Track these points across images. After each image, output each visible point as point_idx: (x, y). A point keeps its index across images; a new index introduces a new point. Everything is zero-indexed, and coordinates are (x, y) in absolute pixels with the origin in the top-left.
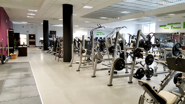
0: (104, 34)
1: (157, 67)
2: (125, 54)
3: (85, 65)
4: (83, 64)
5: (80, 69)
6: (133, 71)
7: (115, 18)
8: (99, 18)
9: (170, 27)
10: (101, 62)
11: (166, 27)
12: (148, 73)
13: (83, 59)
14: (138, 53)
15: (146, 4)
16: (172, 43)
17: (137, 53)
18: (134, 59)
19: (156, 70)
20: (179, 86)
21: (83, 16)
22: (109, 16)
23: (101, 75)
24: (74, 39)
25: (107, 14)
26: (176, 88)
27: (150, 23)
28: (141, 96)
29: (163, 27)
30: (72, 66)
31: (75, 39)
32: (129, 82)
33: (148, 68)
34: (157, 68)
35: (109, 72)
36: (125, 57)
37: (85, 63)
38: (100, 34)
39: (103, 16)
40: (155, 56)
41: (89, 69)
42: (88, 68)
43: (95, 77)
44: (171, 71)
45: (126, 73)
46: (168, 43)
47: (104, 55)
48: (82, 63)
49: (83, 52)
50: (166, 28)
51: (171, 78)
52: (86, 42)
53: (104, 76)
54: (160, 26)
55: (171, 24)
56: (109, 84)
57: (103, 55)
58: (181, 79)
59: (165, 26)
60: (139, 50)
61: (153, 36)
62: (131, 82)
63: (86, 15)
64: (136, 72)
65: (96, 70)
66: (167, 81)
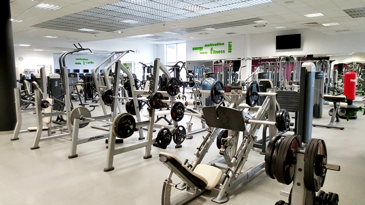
0: (92, 63)
1: (191, 122)
2: (136, 104)
3: (50, 133)
4: (47, 132)
5: (40, 144)
6: (151, 136)
7: (112, 31)
8: (76, 31)
9: (208, 50)
10: (88, 123)
11: (203, 51)
12: (178, 135)
13: (46, 120)
14: (158, 101)
15: (167, 9)
16: (213, 79)
17: (156, 102)
18: (151, 112)
19: (190, 127)
20: (224, 153)
21: (39, 25)
22: (99, 26)
23: (90, 152)
24: (21, 75)
25: (94, 22)
26: (220, 157)
27: (177, 44)
28: (166, 182)
29: (198, 51)
30: (18, 139)
31: (23, 74)
32: (146, 156)
33: (177, 126)
34: (192, 124)
35: (107, 142)
36: (137, 110)
37: (50, 128)
38: (82, 63)
39: (84, 27)
40: (186, 104)
41: (62, 142)
42: (60, 139)
43: (76, 156)
44: (210, 129)
45: (140, 139)
46: (207, 79)
47: (94, 106)
48: (44, 130)
49: (44, 105)
50: (203, 53)
51: (212, 141)
52: (51, 81)
53: (97, 151)
54: (194, 49)
55: (211, 45)
56: (107, 168)
57: (93, 108)
58: (226, 141)
59: (201, 48)
60: (159, 95)
61: (182, 67)
62: (148, 157)
63: (45, 23)
64: (156, 137)
65: (77, 142)
66: (205, 147)
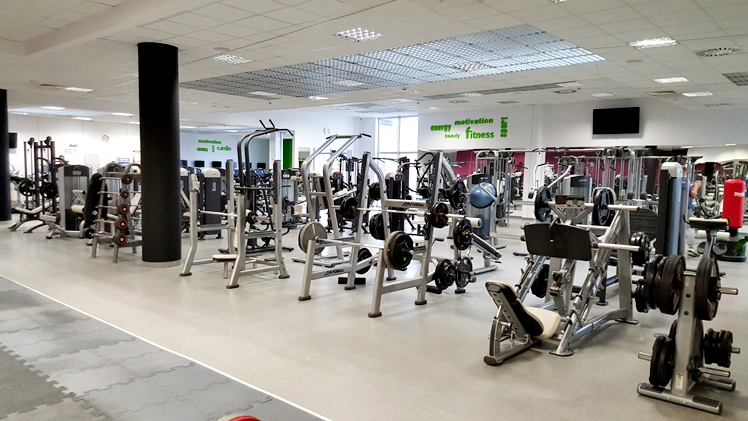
0: (227, 149)
2: (386, 222)
5: (241, 281)
11: (452, 132)
12: (461, 272)
14: (442, 216)
17: (439, 217)
18: (428, 233)
20: (558, 294)
27: (400, 117)
28: (496, 320)
29: (442, 133)
30: (191, 274)
32: (419, 301)
33: (459, 258)
35: (341, 281)
50: (452, 136)
54: (433, 128)
55: (467, 122)
56: (373, 312)
58: (559, 275)
59: (447, 127)
60: (443, 207)
62: (423, 303)
65: (311, 276)
